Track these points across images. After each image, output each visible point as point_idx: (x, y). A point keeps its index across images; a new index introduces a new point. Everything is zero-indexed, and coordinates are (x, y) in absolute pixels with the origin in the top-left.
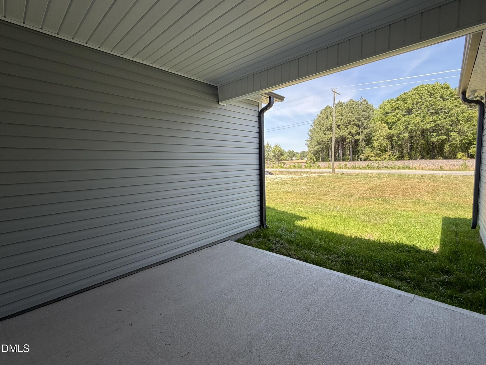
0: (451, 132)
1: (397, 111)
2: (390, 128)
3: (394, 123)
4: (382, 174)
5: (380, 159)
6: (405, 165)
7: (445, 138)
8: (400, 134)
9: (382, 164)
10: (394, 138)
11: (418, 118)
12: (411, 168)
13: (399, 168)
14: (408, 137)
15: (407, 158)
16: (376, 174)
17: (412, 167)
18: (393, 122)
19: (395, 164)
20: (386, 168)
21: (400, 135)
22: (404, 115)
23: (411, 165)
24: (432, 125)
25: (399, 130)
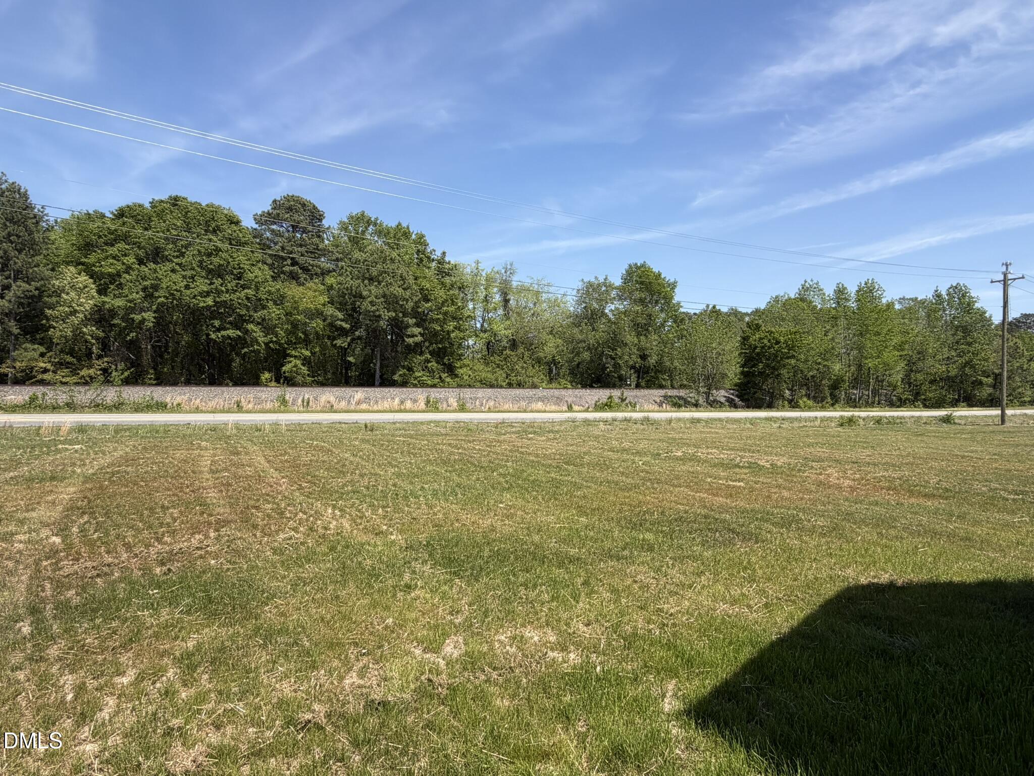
0: (248, 322)
1: (121, 245)
2: (102, 291)
3: (114, 278)
4: (93, 428)
5: (75, 379)
6: (152, 399)
7: (239, 336)
8: (132, 310)
9: (83, 395)
10: (115, 321)
11: (176, 277)
12: (168, 406)
13: (138, 409)
14: (153, 322)
15: (150, 379)
16: (70, 432)
17: (172, 404)
18: (110, 275)
19: (124, 395)
20: (97, 407)
21: (132, 316)
22: (141, 262)
23: (168, 400)
24: (210, 301)
25: (130, 301)
